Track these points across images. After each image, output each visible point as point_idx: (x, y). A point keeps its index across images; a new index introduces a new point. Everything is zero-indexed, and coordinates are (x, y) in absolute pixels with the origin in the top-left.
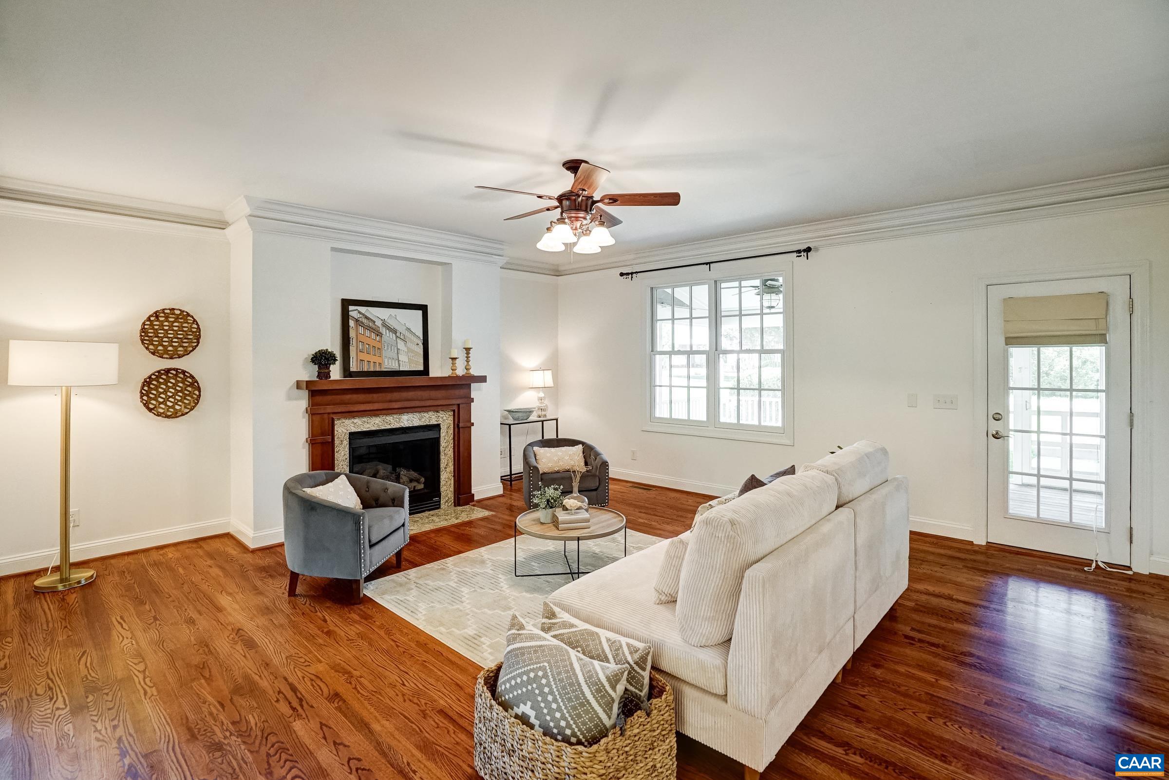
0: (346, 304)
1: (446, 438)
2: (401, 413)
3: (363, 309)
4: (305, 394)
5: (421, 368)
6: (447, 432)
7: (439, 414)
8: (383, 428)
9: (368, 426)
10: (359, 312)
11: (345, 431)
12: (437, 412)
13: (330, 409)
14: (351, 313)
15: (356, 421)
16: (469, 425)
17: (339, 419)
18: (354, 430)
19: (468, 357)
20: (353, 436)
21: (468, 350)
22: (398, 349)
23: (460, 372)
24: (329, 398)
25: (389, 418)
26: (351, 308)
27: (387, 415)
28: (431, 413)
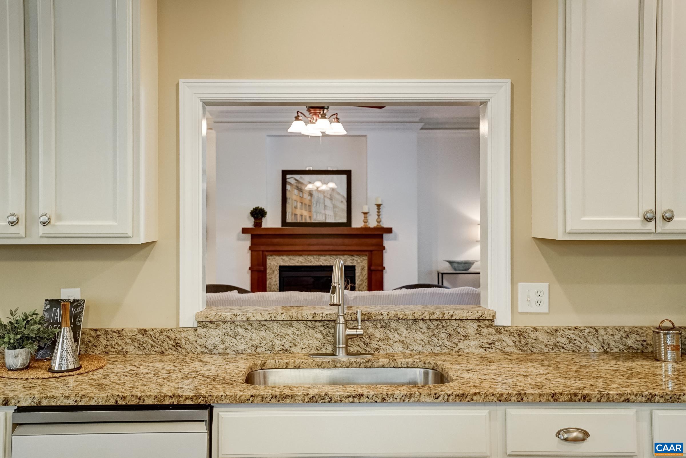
0: (285, 173)
1: (361, 277)
2: (320, 255)
3: (297, 177)
4: (248, 236)
5: (345, 220)
6: (361, 273)
7: (354, 258)
8: (305, 264)
9: (293, 262)
10: (296, 180)
11: (276, 264)
12: (352, 256)
13: (263, 248)
14: (288, 180)
15: (284, 257)
16: (380, 268)
17: (271, 255)
18: (283, 264)
19: (379, 212)
20: (282, 269)
21: (379, 206)
22: (325, 206)
23: (372, 223)
24: (264, 240)
25: (311, 258)
26: (288, 176)
27: (308, 255)
28: (346, 257)
